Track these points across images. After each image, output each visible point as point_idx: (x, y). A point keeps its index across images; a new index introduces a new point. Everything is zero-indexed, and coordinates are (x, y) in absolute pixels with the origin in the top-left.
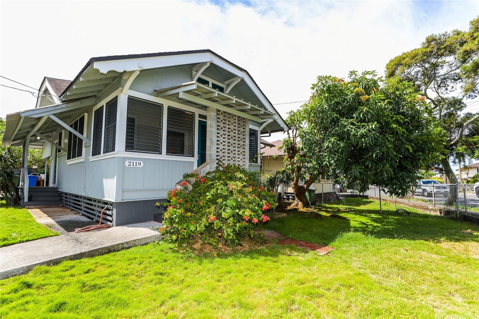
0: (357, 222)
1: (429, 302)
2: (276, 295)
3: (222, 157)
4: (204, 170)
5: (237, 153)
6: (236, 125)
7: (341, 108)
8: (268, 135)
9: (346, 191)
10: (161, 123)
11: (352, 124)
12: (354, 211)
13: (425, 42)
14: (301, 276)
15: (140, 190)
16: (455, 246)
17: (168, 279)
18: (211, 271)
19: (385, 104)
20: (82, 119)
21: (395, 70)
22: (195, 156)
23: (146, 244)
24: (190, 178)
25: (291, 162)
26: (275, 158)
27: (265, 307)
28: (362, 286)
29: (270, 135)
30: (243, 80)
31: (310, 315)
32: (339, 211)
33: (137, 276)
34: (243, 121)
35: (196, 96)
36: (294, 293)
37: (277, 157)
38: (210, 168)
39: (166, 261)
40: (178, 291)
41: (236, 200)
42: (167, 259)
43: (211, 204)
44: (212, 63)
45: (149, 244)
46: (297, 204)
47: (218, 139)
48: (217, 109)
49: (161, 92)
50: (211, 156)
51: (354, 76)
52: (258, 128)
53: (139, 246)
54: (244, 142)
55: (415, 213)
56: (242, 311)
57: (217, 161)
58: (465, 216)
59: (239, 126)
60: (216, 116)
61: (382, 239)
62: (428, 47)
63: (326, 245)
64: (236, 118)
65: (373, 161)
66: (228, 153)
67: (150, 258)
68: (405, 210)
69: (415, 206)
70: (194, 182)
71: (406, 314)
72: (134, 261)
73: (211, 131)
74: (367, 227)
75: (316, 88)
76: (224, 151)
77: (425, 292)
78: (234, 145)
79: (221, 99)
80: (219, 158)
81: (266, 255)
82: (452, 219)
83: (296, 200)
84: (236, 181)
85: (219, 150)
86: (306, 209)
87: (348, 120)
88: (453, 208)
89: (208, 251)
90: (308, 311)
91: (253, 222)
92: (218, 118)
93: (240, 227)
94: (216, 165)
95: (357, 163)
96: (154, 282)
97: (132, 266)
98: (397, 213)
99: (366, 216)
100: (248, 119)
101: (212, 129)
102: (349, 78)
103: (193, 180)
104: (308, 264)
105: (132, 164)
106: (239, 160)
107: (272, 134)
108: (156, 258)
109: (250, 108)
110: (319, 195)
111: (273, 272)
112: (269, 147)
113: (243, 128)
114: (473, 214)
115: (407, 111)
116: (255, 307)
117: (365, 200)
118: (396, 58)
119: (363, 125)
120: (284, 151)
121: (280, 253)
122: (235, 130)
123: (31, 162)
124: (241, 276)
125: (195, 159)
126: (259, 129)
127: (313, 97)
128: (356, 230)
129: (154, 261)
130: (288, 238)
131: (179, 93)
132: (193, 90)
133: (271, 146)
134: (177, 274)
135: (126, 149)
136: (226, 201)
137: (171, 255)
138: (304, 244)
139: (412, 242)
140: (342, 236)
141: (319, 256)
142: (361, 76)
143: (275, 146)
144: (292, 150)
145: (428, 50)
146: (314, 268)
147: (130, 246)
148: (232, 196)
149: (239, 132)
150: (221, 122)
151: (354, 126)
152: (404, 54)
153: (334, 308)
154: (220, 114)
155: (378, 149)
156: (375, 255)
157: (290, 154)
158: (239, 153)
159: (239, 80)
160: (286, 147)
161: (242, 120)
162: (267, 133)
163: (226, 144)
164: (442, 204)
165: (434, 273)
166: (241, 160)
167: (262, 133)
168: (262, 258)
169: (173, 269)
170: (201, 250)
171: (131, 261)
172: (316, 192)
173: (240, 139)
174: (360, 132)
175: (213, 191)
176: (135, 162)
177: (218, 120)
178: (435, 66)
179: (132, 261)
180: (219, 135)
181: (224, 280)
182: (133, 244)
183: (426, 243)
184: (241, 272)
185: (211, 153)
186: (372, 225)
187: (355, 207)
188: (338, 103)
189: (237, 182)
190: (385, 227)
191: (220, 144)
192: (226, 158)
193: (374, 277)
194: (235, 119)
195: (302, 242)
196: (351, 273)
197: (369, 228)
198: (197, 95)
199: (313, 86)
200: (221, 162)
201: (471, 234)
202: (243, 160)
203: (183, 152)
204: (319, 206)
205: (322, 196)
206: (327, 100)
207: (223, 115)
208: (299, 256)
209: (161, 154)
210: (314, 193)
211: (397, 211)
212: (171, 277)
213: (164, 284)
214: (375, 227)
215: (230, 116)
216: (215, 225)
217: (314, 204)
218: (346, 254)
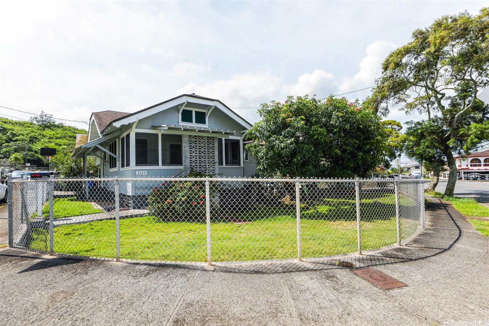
3: (195, 166)
5: (207, 162)
6: (206, 143)
15: (146, 189)
20: (115, 142)
30: (216, 107)
34: (211, 139)
38: (185, 174)
44: (188, 103)
47: (191, 154)
48: (189, 135)
50: (186, 166)
52: (240, 137)
54: (213, 154)
57: (190, 169)
59: (209, 143)
60: (189, 139)
66: (199, 163)
76: (196, 162)
78: (204, 157)
80: (192, 167)
85: (192, 162)
92: (191, 141)
100: (217, 137)
101: (186, 149)
105: (140, 173)
106: (209, 166)
113: (212, 144)
122: (205, 147)
123: (88, 168)
126: (241, 139)
135: (136, 164)
149: (209, 148)
150: (192, 143)
154: (192, 138)
158: (209, 162)
159: (214, 107)
163: (198, 157)
166: (211, 166)
173: (209, 152)
176: (142, 172)
180: (192, 152)
185: (186, 164)
191: (193, 158)
192: (198, 166)
194: (205, 139)
202: (213, 167)
207: (194, 138)
209: (158, 165)
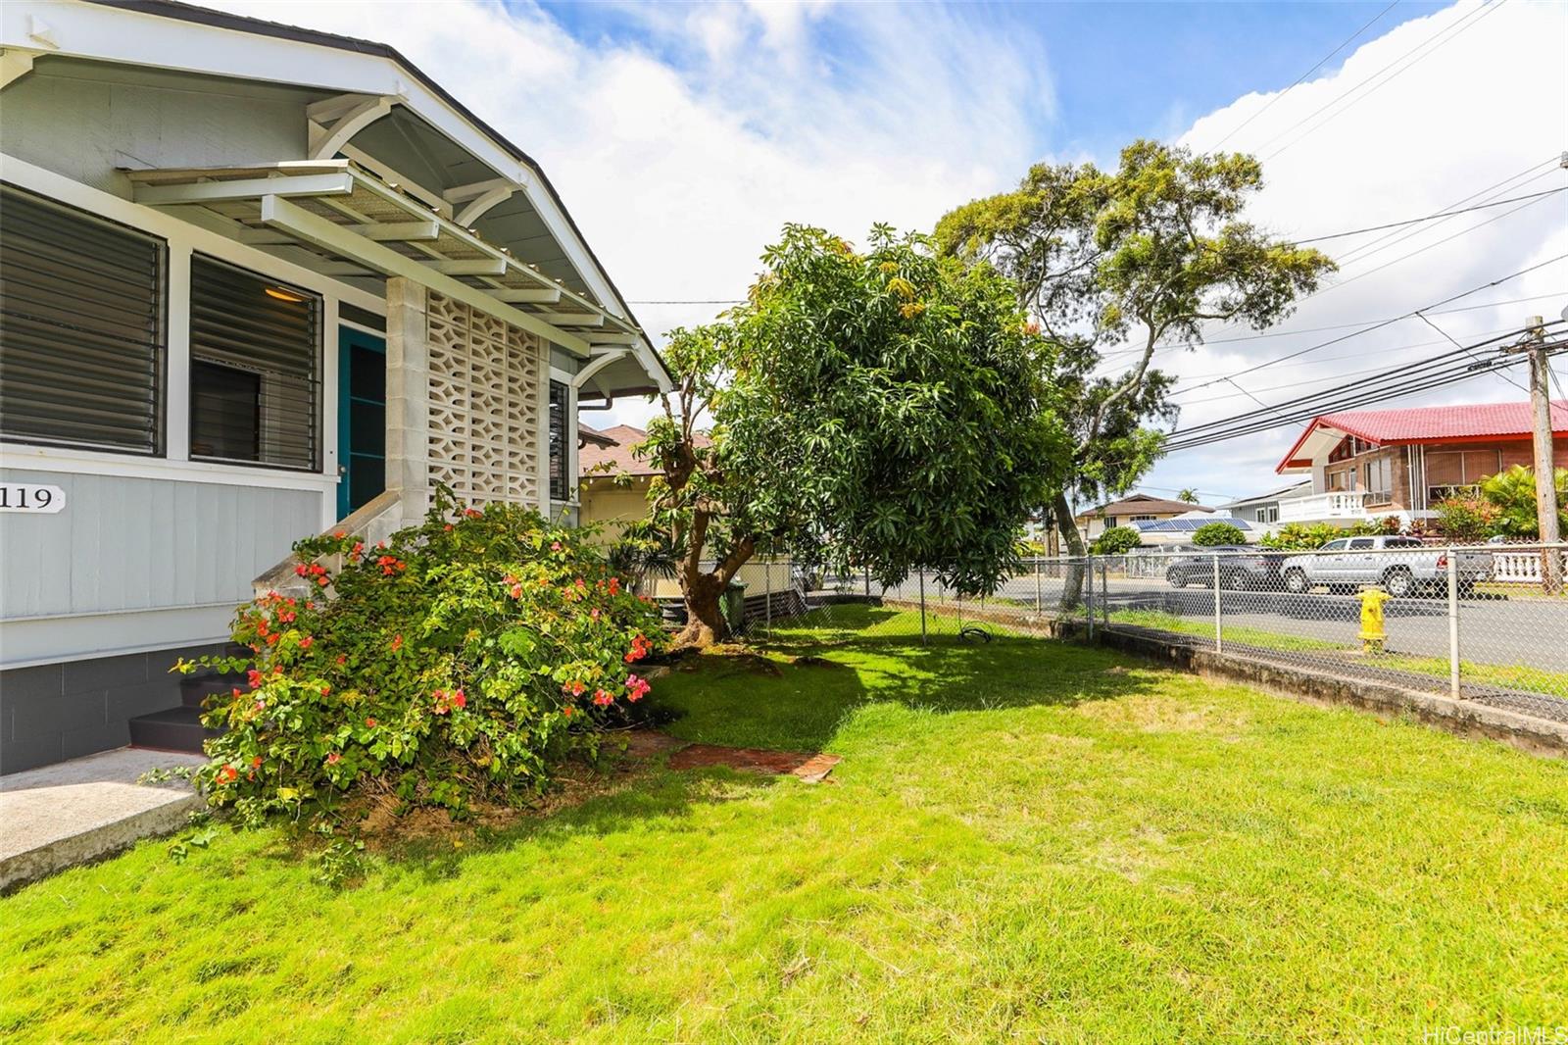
0: (874, 674)
1: (1111, 860)
2: (732, 940)
3: (451, 473)
4: (380, 522)
5: (506, 460)
6: (503, 357)
7: (849, 332)
8: (603, 402)
9: (821, 586)
10: (155, 319)
11: (879, 382)
12: (855, 642)
13: (1027, 179)
14: (785, 861)
15: (50, 619)
16: (1106, 710)
17: (275, 980)
18: (460, 909)
19: (962, 334)
21: (958, 244)
22: (325, 472)
23: (114, 854)
24: (323, 557)
25: (676, 497)
26: (622, 483)
27: (709, 990)
28: (956, 853)
29: (609, 406)
30: (519, 195)
31: (851, 976)
32: (817, 646)
33: (98, 1007)
34: (526, 345)
35: (340, 223)
36: (784, 919)
37: (628, 480)
38: (405, 516)
39: (242, 908)
40: (339, 1020)
41: (535, 631)
42: (245, 898)
43: (434, 651)
44: (400, 105)
45: (132, 849)
46: (693, 633)
47: (436, 405)
48: (427, 288)
49: (153, 184)
50: (408, 467)
51: (884, 239)
52: (570, 376)
53: (76, 871)
54: (530, 421)
55: (1001, 637)
56: (632, 1023)
57: (432, 491)
58: (1104, 634)
59: (515, 361)
60: (426, 314)
61: (952, 714)
62: (1033, 193)
63: (814, 751)
64: (503, 331)
65: (925, 495)
66: (475, 460)
67: (155, 910)
68: (981, 631)
69: (996, 619)
70: (340, 572)
71: (1078, 904)
72: (65, 945)
73: (405, 371)
74: (905, 686)
75: (777, 261)
76: (456, 451)
77: (1091, 838)
78: (495, 432)
79: (444, 253)
80: (438, 476)
81: (647, 811)
82: (1079, 643)
83: (690, 621)
84: (524, 563)
85: (438, 447)
86: (724, 647)
87: (869, 372)
88: (1077, 617)
89: (422, 834)
90: (842, 965)
91: (596, 702)
92: (434, 326)
93: (555, 729)
94: (427, 505)
95: (885, 498)
96: (204, 1010)
97: (54, 970)
98: (962, 640)
99: (891, 654)
100: (545, 340)
101: (411, 366)
102: (870, 242)
103: (335, 563)
104: (788, 818)
106: (516, 485)
107: (615, 401)
108: (189, 906)
109: (557, 300)
110: (757, 602)
111: (691, 865)
112: (595, 447)
113: (529, 372)
114: (1118, 628)
115: (1003, 358)
116: (676, 1000)
117: (874, 609)
118: (960, 209)
119: (907, 389)
120: (650, 462)
121: (688, 796)
122: (497, 374)
124: (585, 903)
125: (327, 483)
126: (574, 381)
127: (761, 291)
128: (881, 696)
129: (180, 920)
130: (693, 747)
131: (258, 199)
132: (328, 196)
133: (605, 442)
134: (312, 950)
136: (495, 637)
137: (259, 880)
138: (749, 757)
139: (1021, 712)
140: (850, 720)
141: (809, 786)
142: (902, 243)
143: (617, 445)
144: (678, 456)
145: (1034, 200)
146: (810, 827)
147: (22, 879)
148: (516, 618)
149: (515, 386)
150: (444, 339)
151: (884, 389)
152: (973, 202)
153: (908, 935)
154: (442, 309)
155: (940, 460)
156: (947, 761)
157: (673, 470)
158: (516, 460)
159: (507, 193)
160: (660, 449)
161: (523, 342)
162: (599, 395)
163: (466, 424)
164: (1054, 609)
165: (1090, 784)
166: (523, 486)
167: (582, 396)
168: (639, 824)
169: (285, 932)
170: (390, 834)
171: (44, 950)
172: (747, 594)
173: (515, 411)
174: (903, 409)
175: (447, 603)
176: (14, 488)
177: (435, 332)
178: (1043, 247)
179: (52, 945)
180: (438, 391)
181: (523, 931)
182: (37, 867)
183: (1049, 709)
184: (581, 888)
185: (410, 457)
186: (913, 678)
187: (855, 631)
188: (840, 317)
189: (533, 565)
190: (950, 680)
191: (444, 425)
192: (468, 479)
193: (967, 821)
194: (498, 335)
195: (742, 752)
196: (914, 823)
197: (909, 687)
198: (347, 221)
199: (768, 253)
200: (450, 493)
201: (1124, 676)
202: (530, 487)
203: (257, 450)
204: (757, 634)
205: (766, 603)
206: (811, 304)
207: (453, 315)
208: (750, 799)
209: (163, 456)
210: (740, 597)
211: (962, 635)
212: (287, 967)
213: (258, 1010)
214: (925, 682)
215: (481, 322)
216: (458, 730)
217: (741, 629)
218: (876, 770)
